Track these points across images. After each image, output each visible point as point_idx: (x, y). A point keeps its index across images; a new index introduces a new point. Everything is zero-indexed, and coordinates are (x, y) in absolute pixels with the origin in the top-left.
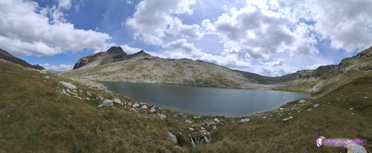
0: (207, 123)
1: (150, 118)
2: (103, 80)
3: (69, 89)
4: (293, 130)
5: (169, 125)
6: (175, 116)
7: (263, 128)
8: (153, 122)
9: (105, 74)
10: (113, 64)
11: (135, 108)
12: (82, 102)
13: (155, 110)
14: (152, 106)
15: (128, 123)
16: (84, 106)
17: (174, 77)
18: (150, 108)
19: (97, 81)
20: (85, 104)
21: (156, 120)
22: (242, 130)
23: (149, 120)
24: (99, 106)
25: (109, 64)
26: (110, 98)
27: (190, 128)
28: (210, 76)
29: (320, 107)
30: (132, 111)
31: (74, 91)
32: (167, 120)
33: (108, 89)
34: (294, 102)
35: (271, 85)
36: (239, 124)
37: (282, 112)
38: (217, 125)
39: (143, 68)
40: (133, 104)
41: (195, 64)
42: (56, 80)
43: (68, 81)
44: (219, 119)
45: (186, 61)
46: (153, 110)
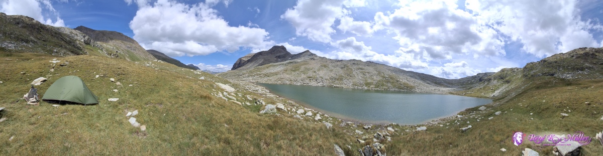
0: (380, 134)
1: (316, 126)
2: (264, 82)
3: (226, 92)
4: (473, 141)
5: (336, 135)
6: (343, 124)
7: (442, 138)
8: (319, 132)
9: (266, 75)
10: (275, 64)
11: (300, 115)
12: (242, 107)
13: (320, 118)
14: (318, 113)
15: (293, 133)
16: (243, 112)
17: (341, 79)
18: (315, 115)
19: (258, 84)
20: (245, 110)
21: (321, 129)
22: (419, 140)
23: (314, 129)
24: (261, 112)
25: (271, 64)
26: (273, 103)
27: (360, 141)
28: (381, 78)
29: (502, 114)
30: (297, 118)
31: (233, 94)
32: (334, 130)
33: (270, 93)
34: (473, 108)
35: (448, 89)
36: (416, 134)
37: (460, 119)
38: (392, 136)
39: (309, 70)
40: (297, 110)
41: (365, 66)
42: (212, 81)
43: (225, 83)
44: (393, 128)
45: (355, 62)
46: (318, 117)
